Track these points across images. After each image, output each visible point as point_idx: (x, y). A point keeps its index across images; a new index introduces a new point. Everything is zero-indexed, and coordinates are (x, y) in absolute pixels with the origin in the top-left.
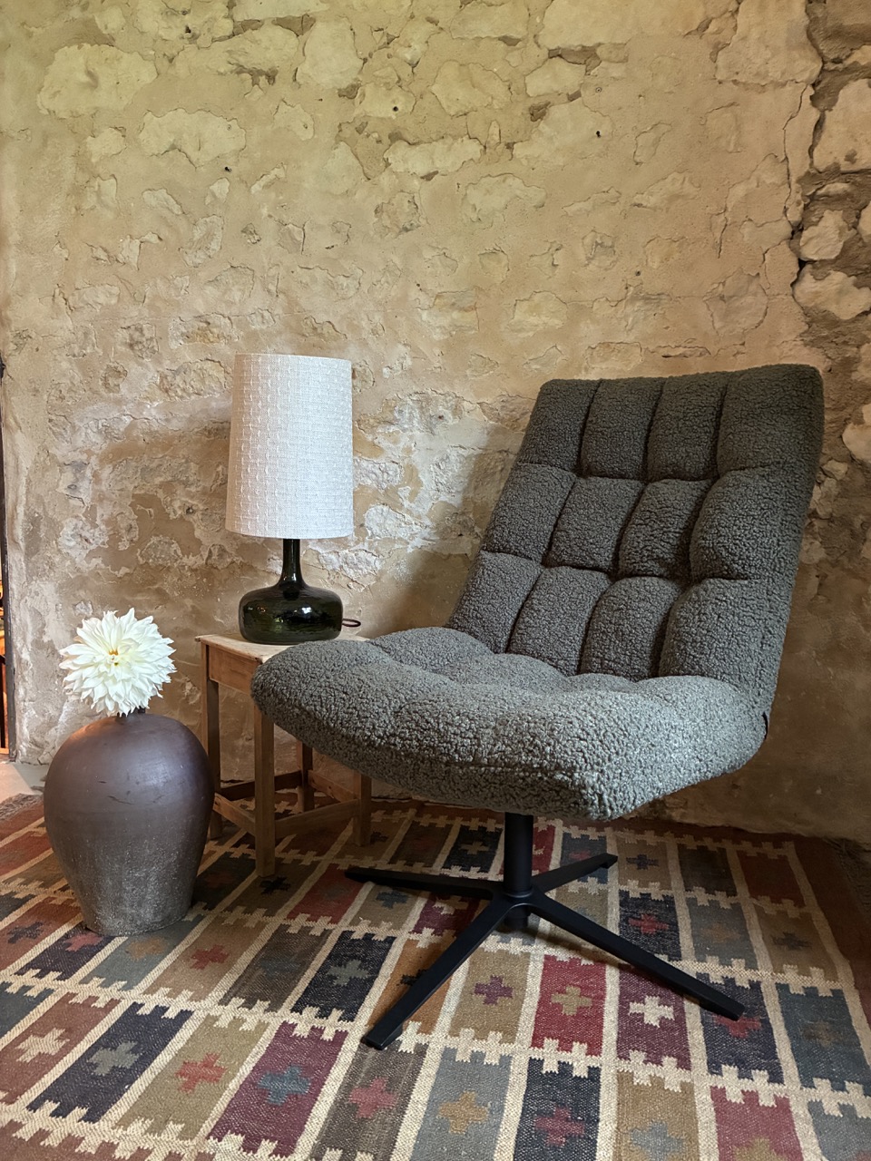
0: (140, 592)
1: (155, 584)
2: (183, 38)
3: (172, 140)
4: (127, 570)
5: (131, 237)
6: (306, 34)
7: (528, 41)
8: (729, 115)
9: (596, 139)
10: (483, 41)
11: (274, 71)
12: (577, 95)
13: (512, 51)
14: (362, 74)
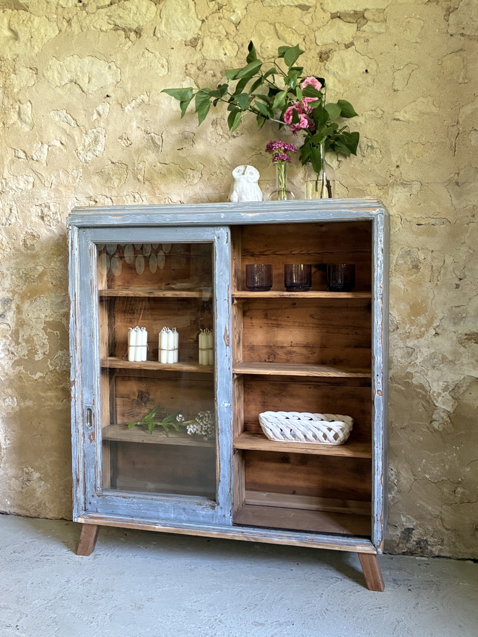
0: (50, 389)
1: (62, 384)
2: (76, 6)
3: (69, 76)
4: (41, 375)
5: (42, 143)
6: (162, 4)
7: (316, 7)
8: (458, 58)
9: (365, 75)
10: (285, 7)
11: (140, 29)
12: (352, 44)
13: (305, 15)
14: (201, 30)
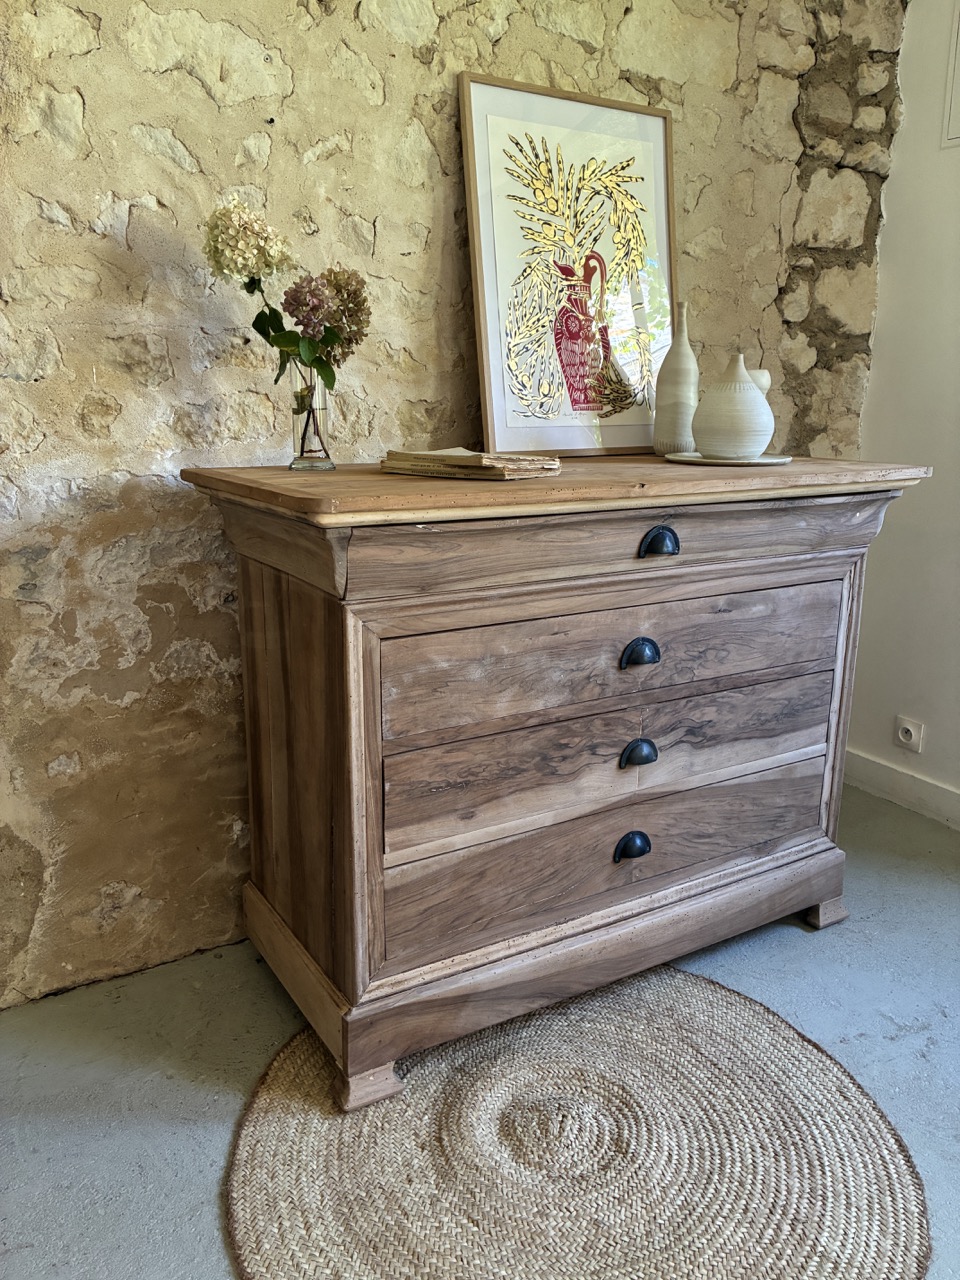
3: (180, 55)
4: (136, 695)
5: (114, 195)
7: (603, 53)
8: (748, 180)
10: (566, 39)
13: (589, 60)
14: (439, 35)
